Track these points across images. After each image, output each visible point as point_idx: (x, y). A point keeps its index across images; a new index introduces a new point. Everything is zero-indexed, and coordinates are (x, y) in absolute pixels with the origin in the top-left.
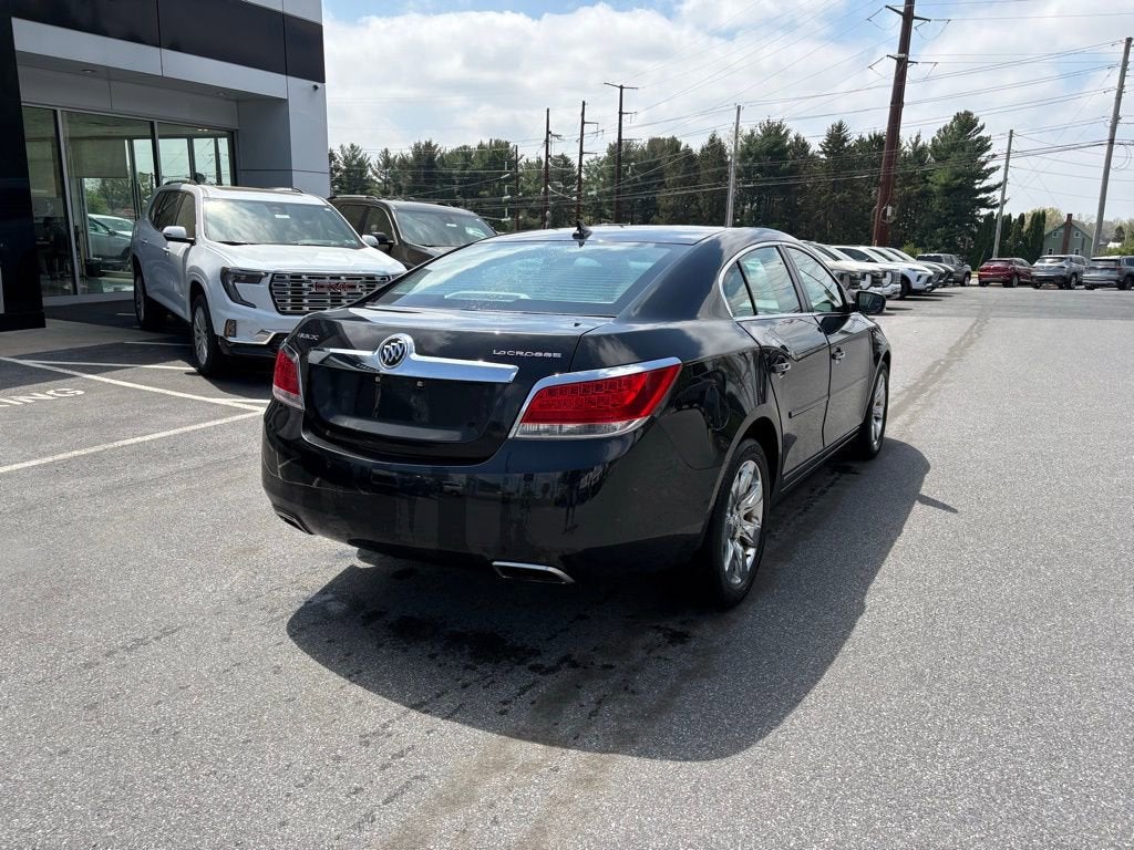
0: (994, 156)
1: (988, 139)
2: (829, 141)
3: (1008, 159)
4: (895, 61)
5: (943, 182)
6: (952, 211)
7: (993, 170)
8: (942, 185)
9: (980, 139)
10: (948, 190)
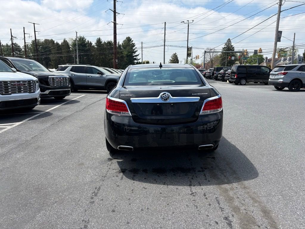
0: (136, 48)
1: (134, 44)
2: (97, 42)
3: (142, 49)
4: (113, 23)
5: (126, 54)
6: (129, 61)
7: (136, 51)
8: (126, 55)
9: (132, 43)
10: (127, 56)
